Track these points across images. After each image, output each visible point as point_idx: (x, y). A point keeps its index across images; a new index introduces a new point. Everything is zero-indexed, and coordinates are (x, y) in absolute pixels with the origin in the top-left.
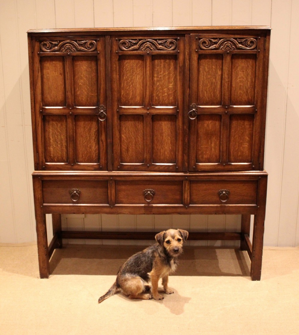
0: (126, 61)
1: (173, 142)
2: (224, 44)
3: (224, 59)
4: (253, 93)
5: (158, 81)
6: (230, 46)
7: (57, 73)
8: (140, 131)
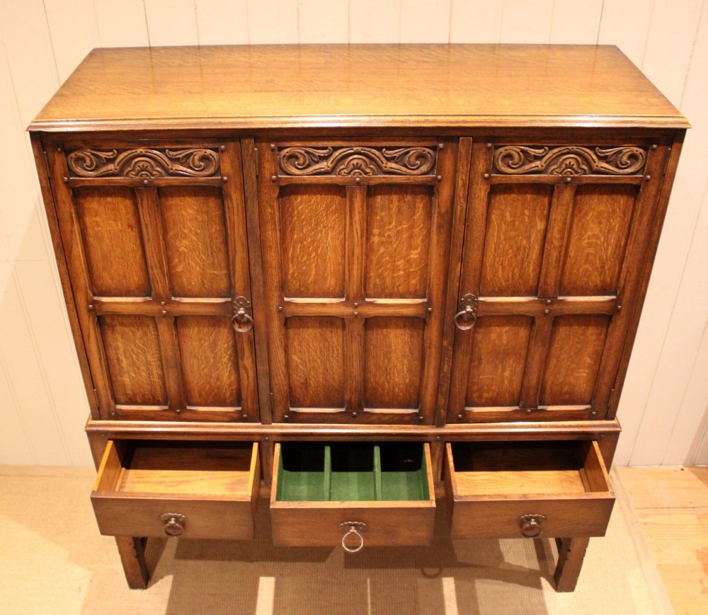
0: (299, 198)
1: (413, 368)
2: (561, 160)
3: (556, 194)
4: (617, 269)
5: (382, 244)
6: (575, 166)
7: (120, 225)
8: (335, 349)
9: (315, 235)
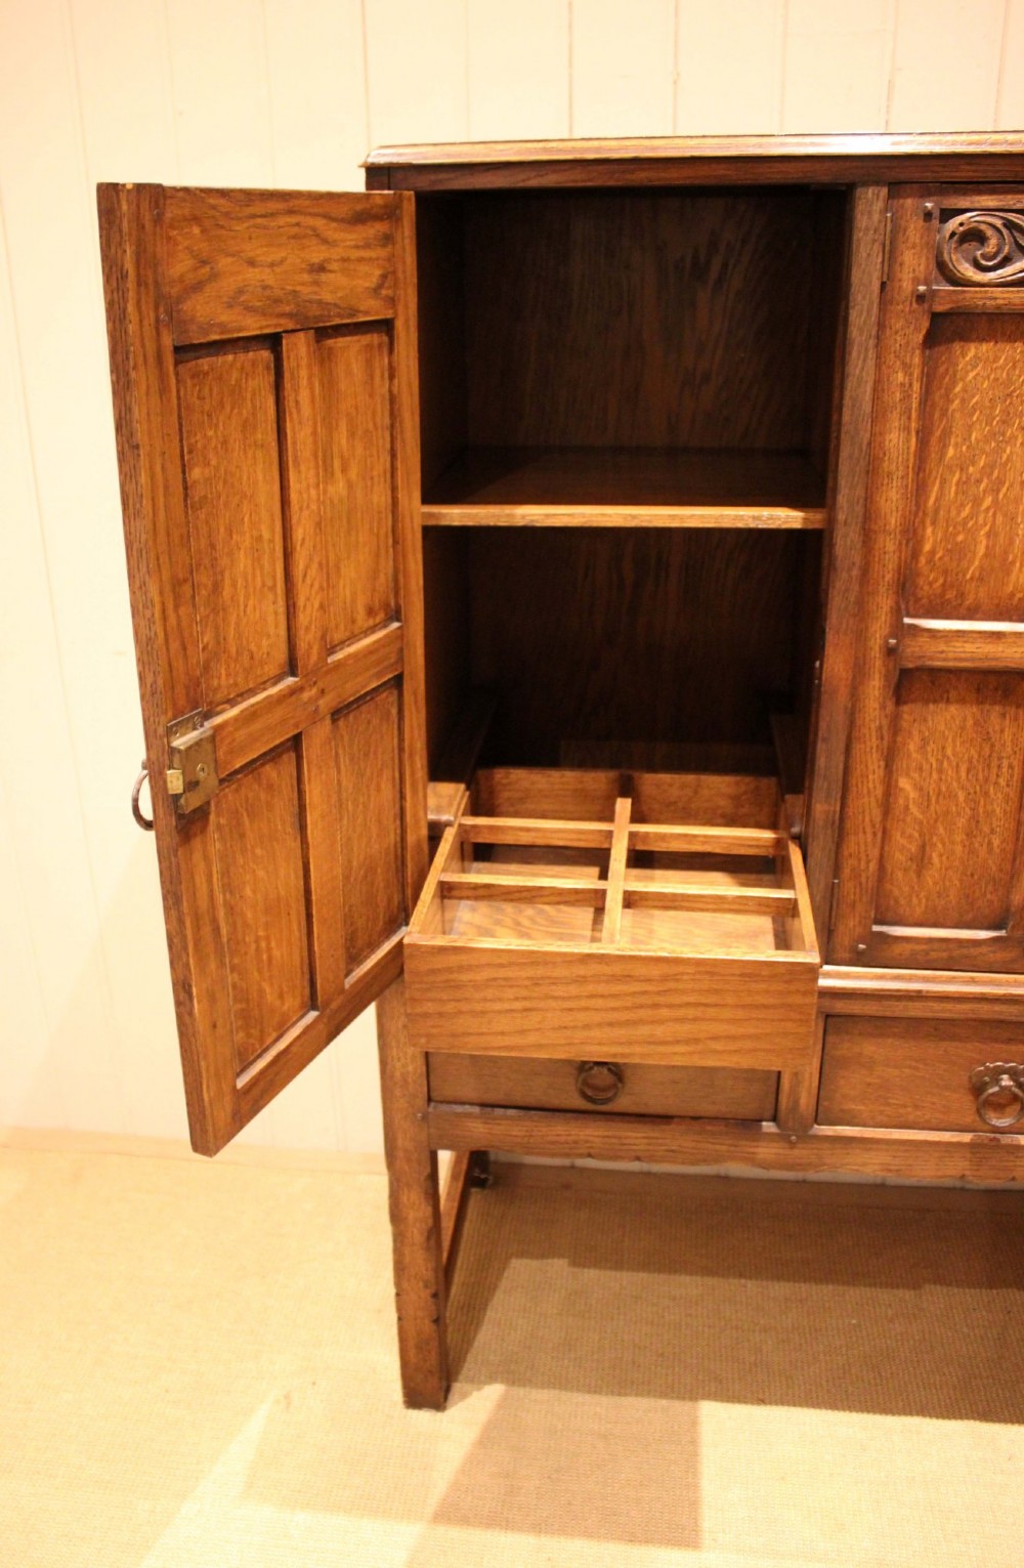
0: (972, 351)
9: (999, 450)
